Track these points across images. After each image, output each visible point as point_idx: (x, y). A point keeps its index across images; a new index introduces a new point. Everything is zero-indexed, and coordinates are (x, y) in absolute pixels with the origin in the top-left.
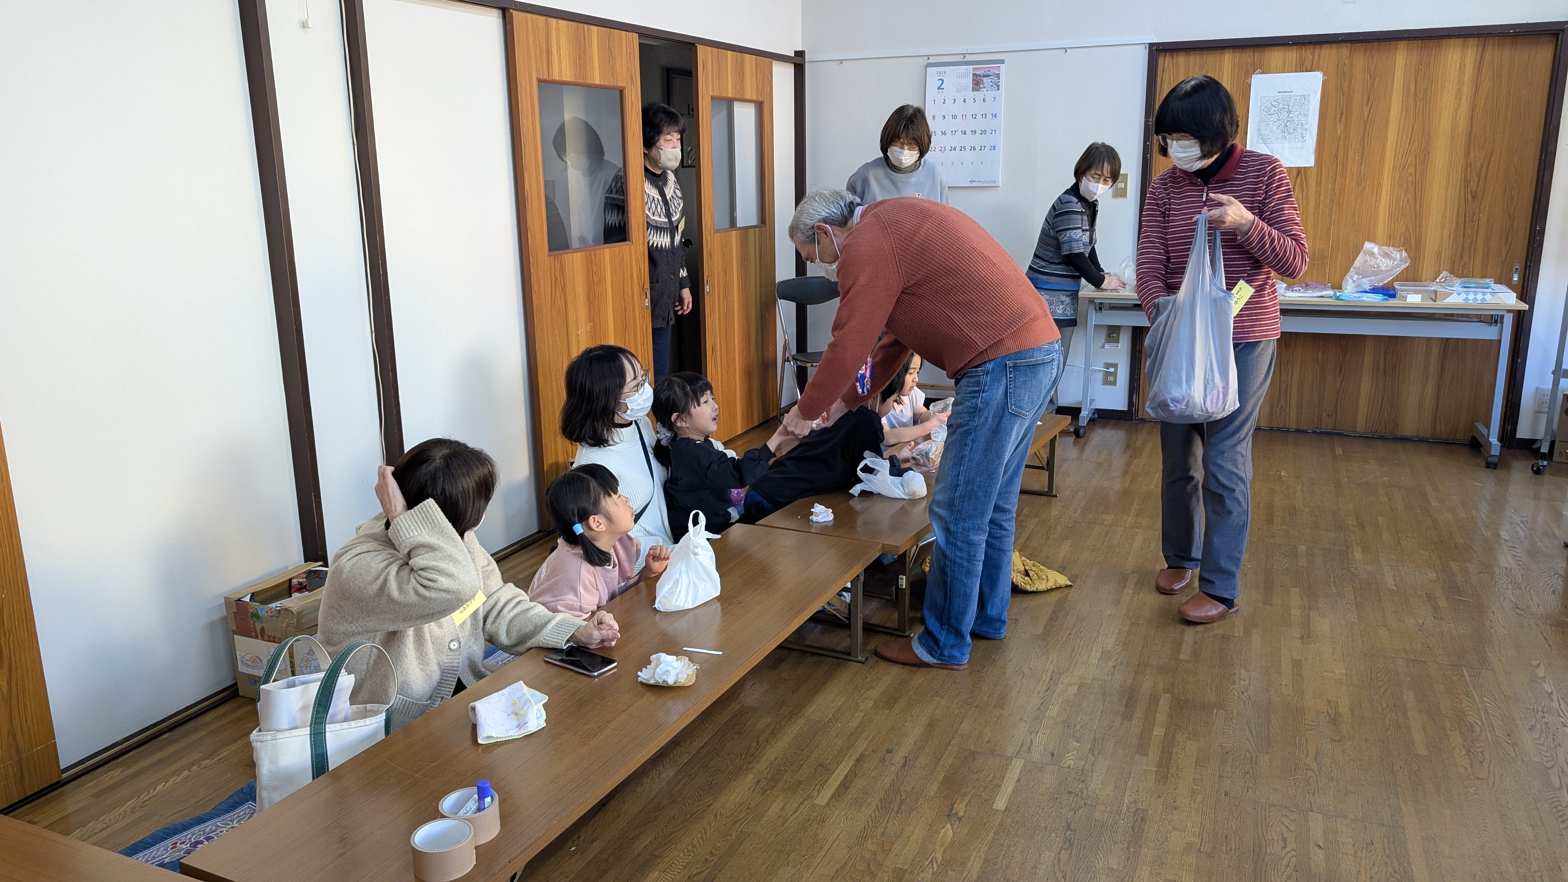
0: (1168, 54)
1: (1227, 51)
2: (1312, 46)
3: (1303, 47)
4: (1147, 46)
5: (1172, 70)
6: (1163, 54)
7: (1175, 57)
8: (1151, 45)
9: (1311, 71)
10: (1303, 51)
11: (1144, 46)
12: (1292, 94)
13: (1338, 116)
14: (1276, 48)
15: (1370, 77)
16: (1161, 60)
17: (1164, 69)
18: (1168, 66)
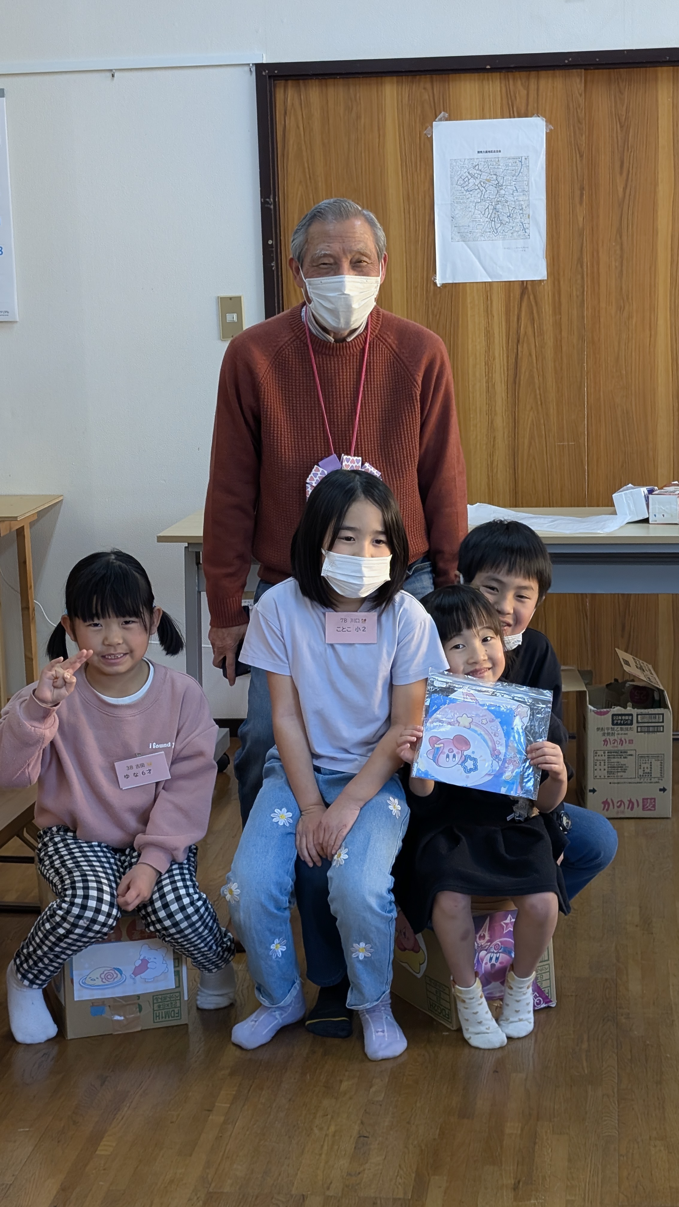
0: (290, 82)
1: (387, 79)
2: (524, 74)
3: (510, 75)
4: (253, 69)
5: (299, 111)
6: (283, 82)
7: (303, 89)
8: (260, 68)
9: (526, 116)
10: (511, 82)
11: (247, 69)
12: (500, 155)
13: (577, 193)
14: (468, 75)
15: (621, 127)
16: (279, 95)
17: (285, 113)
18: (293, 104)
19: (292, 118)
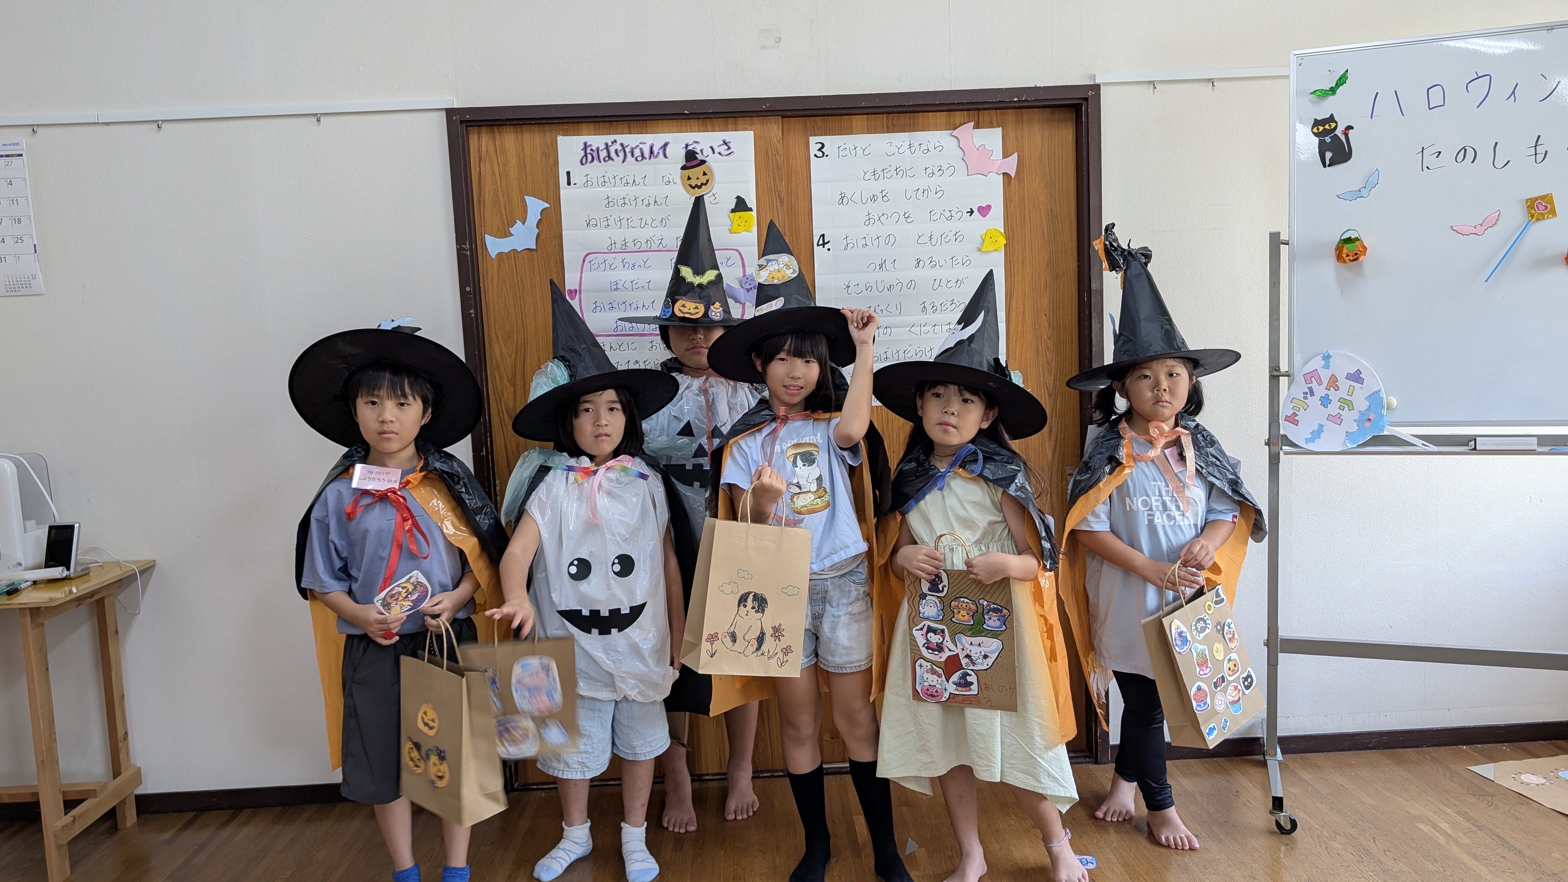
0: (484, 129)
1: (584, 125)
3: (708, 122)
4: (444, 114)
5: (494, 158)
6: (476, 129)
7: (497, 135)
8: (450, 112)
10: (709, 128)
11: (437, 113)
14: (665, 122)
16: (473, 140)
17: (480, 160)
18: (487, 151)
19: (488, 164)
